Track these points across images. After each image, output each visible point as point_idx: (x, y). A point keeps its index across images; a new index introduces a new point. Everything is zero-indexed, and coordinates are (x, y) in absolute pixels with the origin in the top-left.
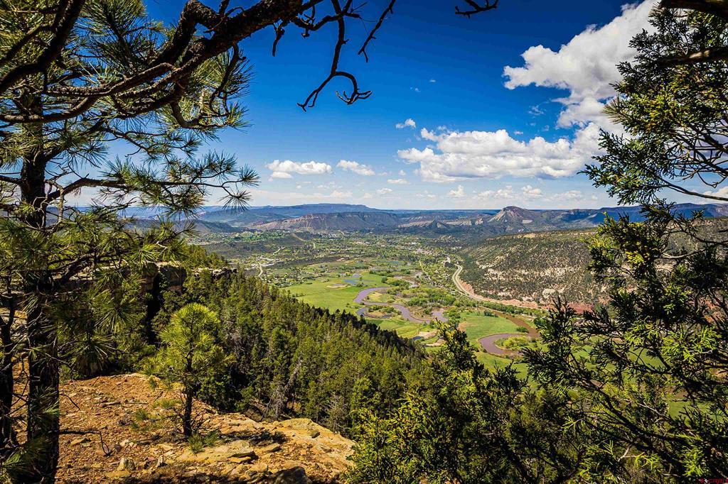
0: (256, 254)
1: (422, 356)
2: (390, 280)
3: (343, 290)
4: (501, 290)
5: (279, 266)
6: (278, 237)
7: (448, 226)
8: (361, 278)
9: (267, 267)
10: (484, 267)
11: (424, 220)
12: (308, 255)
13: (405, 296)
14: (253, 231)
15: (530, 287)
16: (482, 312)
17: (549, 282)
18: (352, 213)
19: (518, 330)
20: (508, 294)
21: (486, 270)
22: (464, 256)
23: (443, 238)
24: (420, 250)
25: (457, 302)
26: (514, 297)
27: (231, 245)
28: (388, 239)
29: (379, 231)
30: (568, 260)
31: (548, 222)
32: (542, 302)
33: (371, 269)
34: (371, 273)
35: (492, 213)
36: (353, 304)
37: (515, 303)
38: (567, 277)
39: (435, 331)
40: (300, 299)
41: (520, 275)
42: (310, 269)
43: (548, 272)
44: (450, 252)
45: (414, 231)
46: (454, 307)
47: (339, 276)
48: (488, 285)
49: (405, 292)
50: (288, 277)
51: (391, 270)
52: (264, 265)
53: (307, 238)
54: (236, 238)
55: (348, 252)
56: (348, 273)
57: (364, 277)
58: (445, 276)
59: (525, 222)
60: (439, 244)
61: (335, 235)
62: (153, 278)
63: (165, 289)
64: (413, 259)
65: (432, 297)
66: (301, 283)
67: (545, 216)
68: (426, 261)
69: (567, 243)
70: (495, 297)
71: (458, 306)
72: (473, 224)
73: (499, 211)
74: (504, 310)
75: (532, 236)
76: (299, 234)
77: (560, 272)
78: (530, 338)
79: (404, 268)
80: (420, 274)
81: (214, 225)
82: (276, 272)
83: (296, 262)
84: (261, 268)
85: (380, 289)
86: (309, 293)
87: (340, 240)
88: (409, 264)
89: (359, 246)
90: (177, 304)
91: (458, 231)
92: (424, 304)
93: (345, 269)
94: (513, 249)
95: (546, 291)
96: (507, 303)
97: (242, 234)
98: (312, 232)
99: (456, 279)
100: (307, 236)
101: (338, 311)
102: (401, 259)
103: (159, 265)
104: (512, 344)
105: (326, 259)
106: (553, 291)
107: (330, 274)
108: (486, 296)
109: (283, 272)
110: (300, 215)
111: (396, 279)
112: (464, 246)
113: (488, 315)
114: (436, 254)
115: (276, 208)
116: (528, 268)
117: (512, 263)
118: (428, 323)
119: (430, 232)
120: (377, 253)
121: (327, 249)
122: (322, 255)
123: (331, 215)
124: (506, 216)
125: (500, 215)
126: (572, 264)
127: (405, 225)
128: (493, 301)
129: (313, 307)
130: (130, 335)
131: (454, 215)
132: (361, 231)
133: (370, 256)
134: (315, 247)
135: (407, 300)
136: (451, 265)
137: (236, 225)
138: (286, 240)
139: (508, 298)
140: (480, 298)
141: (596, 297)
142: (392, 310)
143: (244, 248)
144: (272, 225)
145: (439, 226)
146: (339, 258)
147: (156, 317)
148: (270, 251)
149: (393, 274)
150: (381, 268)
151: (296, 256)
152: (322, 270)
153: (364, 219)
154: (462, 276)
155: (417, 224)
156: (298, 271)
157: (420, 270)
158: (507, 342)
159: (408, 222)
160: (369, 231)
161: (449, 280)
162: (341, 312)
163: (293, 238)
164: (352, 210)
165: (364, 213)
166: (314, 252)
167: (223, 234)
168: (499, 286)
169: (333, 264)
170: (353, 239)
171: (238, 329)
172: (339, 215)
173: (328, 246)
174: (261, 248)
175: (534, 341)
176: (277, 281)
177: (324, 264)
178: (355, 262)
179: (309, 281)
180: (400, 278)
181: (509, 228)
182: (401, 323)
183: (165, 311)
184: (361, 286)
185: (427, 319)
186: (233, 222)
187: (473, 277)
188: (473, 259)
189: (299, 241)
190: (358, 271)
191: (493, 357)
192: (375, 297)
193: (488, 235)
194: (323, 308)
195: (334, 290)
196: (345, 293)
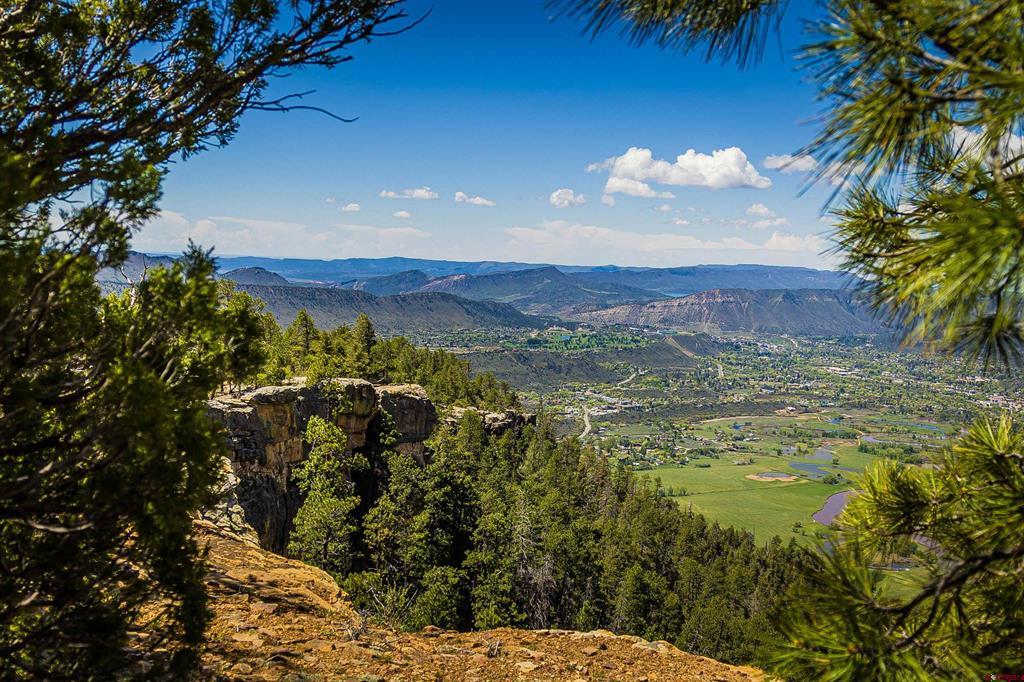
0: (577, 384)
3: (788, 488)
5: (632, 415)
6: (633, 345)
8: (836, 462)
9: (603, 418)
12: (704, 393)
14: (572, 326)
18: (821, 293)
24: (996, 398)
27: (519, 357)
28: (913, 364)
29: (889, 342)
33: (864, 438)
34: (863, 449)
36: (810, 526)
40: (683, 503)
42: (708, 431)
47: (780, 452)
50: (652, 446)
51: (916, 446)
52: (595, 412)
53: (703, 352)
54: (532, 342)
55: (805, 393)
56: (804, 447)
57: (844, 459)
61: (774, 348)
62: (368, 420)
63: (391, 447)
66: (683, 463)
76: (683, 340)
81: (481, 306)
82: (622, 430)
83: (673, 410)
84: (586, 419)
86: (702, 489)
87: (786, 361)
89: (835, 379)
90: (415, 485)
97: (547, 334)
98: (717, 334)
100: (704, 345)
101: (777, 540)
102: (944, 418)
103: (379, 390)
105: (748, 407)
107: (757, 446)
109: (639, 433)
110: (688, 292)
115: (630, 273)
120: (881, 400)
121: (752, 382)
122: (740, 396)
123: (766, 294)
129: (716, 526)
130: (326, 546)
132: (841, 340)
133: (861, 406)
134: (721, 374)
137: (533, 311)
138: (653, 354)
143: (550, 367)
144: (619, 312)
146: (783, 405)
147: (374, 511)
148: (610, 378)
149: (923, 454)
150: (890, 440)
151: (674, 393)
152: (736, 433)
153: (851, 309)
156: (677, 433)
160: (864, 341)
162: (785, 544)
163: (669, 349)
164: (821, 284)
166: (719, 388)
167: (502, 331)
169: (767, 419)
170: (820, 360)
171: (547, 561)
172: (789, 296)
173: (756, 375)
174: (588, 369)
176: (623, 455)
177: (742, 419)
179: (704, 460)
183: (392, 499)
184: (833, 482)
186: (525, 303)
189: (683, 358)
190: (829, 442)
194: (737, 529)
195: (765, 487)
196: (794, 496)
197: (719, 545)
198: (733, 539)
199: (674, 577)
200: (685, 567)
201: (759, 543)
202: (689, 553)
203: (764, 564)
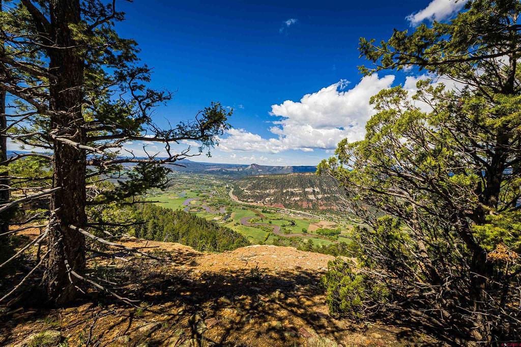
1: (217, 228)
2: (201, 194)
3: (177, 199)
4: (249, 199)
7: (227, 171)
8: (186, 194)
10: (243, 189)
11: (216, 168)
13: (207, 202)
15: (261, 197)
16: (241, 208)
17: (268, 195)
18: (182, 163)
19: (256, 215)
20: (252, 200)
21: (243, 190)
22: (234, 184)
23: (225, 176)
24: (215, 181)
25: (231, 204)
26: (254, 202)
28: (200, 176)
29: (195, 172)
30: (275, 186)
31: (268, 171)
32: (265, 203)
33: (192, 189)
34: (191, 191)
35: (247, 166)
36: (182, 206)
37: (255, 204)
38: (275, 193)
39: (221, 217)
41: (257, 192)
43: (268, 191)
44: (228, 182)
45: (212, 172)
46: (229, 206)
47: (175, 193)
48: (244, 197)
49: (208, 200)
51: (201, 190)
55: (180, 182)
56: (180, 192)
57: (188, 193)
58: (226, 193)
59: (259, 170)
60: (223, 179)
61: (173, 173)
64: (212, 185)
65: (220, 202)
66: (155, 196)
67: (267, 168)
68: (217, 186)
69: (275, 180)
70: (247, 201)
71: (231, 206)
72: (238, 170)
73: (249, 165)
74: (250, 207)
75: (262, 176)
77: (272, 191)
78: (260, 218)
79: (207, 189)
80: (214, 192)
85: (196, 199)
87: (175, 176)
88: (210, 187)
89: (185, 179)
91: (232, 173)
92: (216, 205)
93: (178, 189)
94: (255, 182)
95: (267, 199)
96: (251, 204)
99: (231, 194)
101: (177, 209)
102: (206, 185)
104: (253, 221)
106: (269, 199)
108: (243, 201)
111: (203, 194)
112: (234, 180)
113: (244, 209)
114: (222, 183)
116: (260, 190)
117: (254, 187)
118: (218, 213)
119: (219, 173)
120: (194, 182)
124: (252, 168)
125: (250, 167)
126: (277, 188)
127: (208, 170)
128: (246, 203)
129: (164, 208)
131: (230, 166)
132: (186, 172)
133: (191, 184)
135: (208, 204)
136: (229, 188)
139: (252, 202)
140: (240, 202)
141: (285, 201)
142: (202, 208)
145: (223, 171)
149: (202, 192)
150: (196, 189)
154: (233, 193)
155: (214, 169)
157: (215, 190)
158: (251, 220)
159: (209, 168)
160: (191, 172)
161: (228, 195)
162: (179, 210)
165: (188, 164)
168: (249, 197)
170: (182, 175)
175: (262, 219)
178: (183, 186)
179: (159, 195)
180: (205, 194)
181: (253, 173)
182: (205, 214)
184: (186, 197)
185: (218, 212)
187: (238, 193)
188: (239, 185)
190: (185, 190)
191: (245, 227)
192: (193, 202)
193: (244, 175)
194: (169, 208)
195: (172, 199)
196: (179, 201)
197: (165, 212)
198: (168, 210)
199: (158, 219)
200: (161, 217)
201: (173, 211)
202: (160, 214)
203: (175, 214)
